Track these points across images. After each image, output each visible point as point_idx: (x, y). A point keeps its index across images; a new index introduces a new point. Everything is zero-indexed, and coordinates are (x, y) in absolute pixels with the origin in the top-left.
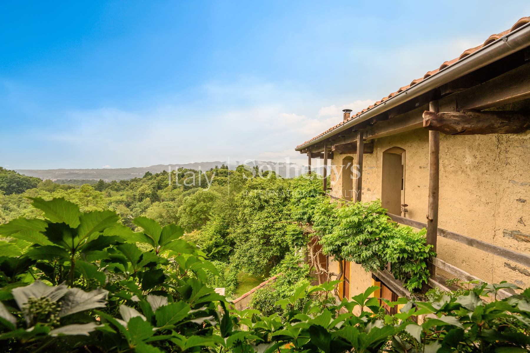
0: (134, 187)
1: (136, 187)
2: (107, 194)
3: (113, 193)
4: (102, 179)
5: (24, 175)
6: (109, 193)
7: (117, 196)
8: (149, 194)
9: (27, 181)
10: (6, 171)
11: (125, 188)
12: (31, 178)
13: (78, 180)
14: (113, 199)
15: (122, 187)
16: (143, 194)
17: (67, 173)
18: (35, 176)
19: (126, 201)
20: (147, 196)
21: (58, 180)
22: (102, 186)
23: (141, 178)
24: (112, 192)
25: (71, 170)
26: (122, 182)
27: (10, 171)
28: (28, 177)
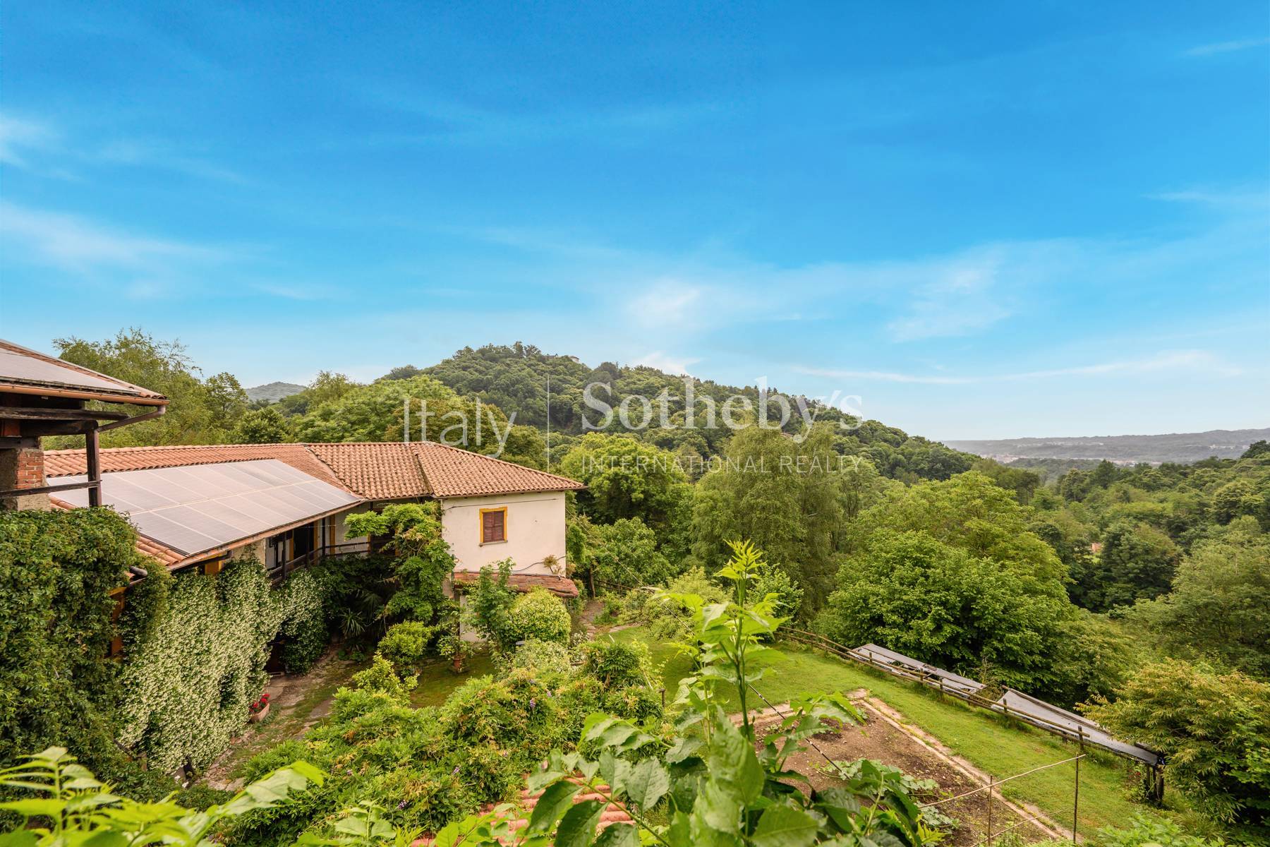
0: (1207, 482)
1: (1214, 481)
2: (1120, 494)
3: (1135, 493)
4: (1110, 460)
5: (955, 450)
6: (1125, 493)
7: (1148, 503)
8: (1257, 506)
9: (957, 460)
10: (929, 443)
11: (1175, 484)
12: (963, 454)
13: (1060, 461)
14: (1136, 506)
15: (1166, 480)
16: (1233, 504)
17: (1039, 445)
18: (970, 451)
19: (1172, 515)
20: (1249, 510)
21: (1020, 461)
22: (1107, 474)
23: (1234, 459)
24: (1132, 491)
25: (1047, 439)
26: (1168, 469)
27: (934, 443)
28: (959, 453)
